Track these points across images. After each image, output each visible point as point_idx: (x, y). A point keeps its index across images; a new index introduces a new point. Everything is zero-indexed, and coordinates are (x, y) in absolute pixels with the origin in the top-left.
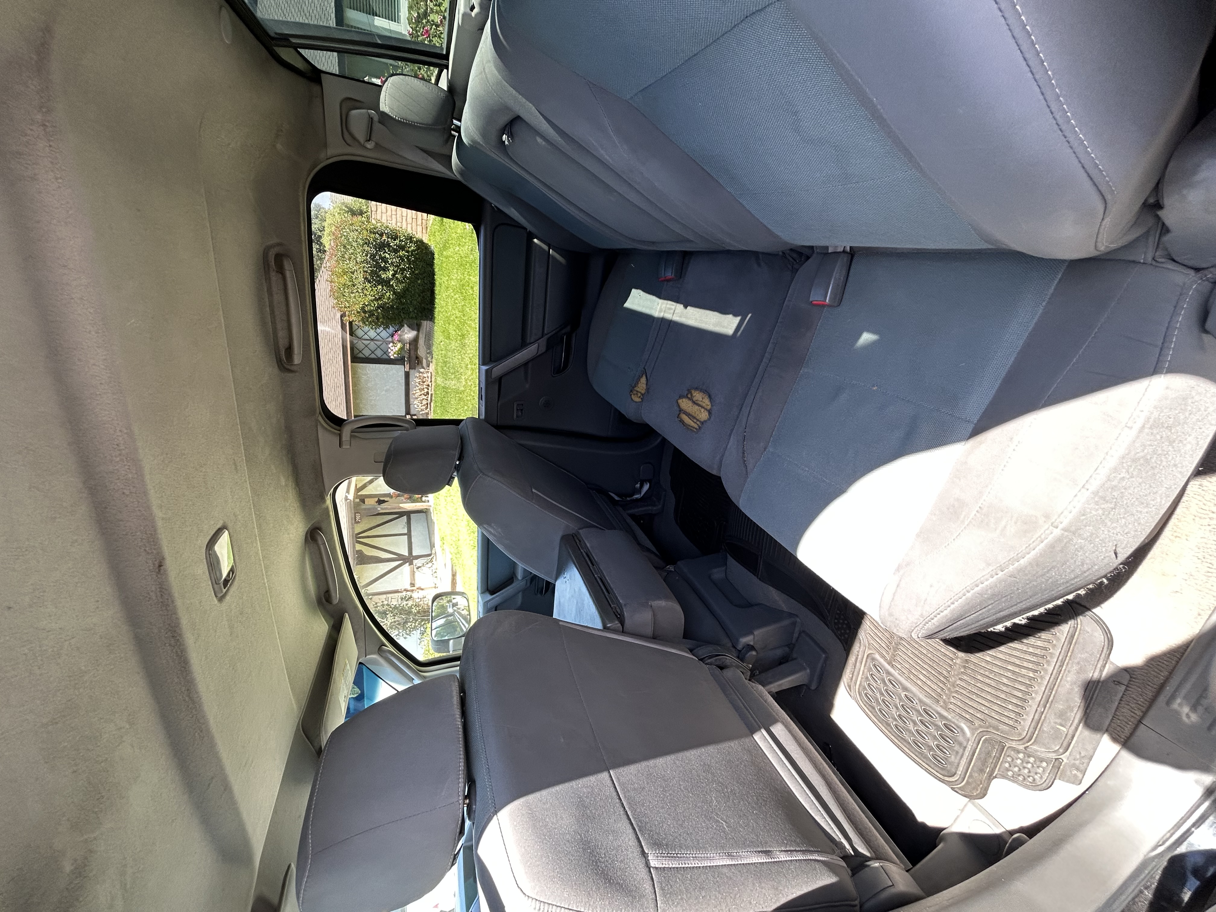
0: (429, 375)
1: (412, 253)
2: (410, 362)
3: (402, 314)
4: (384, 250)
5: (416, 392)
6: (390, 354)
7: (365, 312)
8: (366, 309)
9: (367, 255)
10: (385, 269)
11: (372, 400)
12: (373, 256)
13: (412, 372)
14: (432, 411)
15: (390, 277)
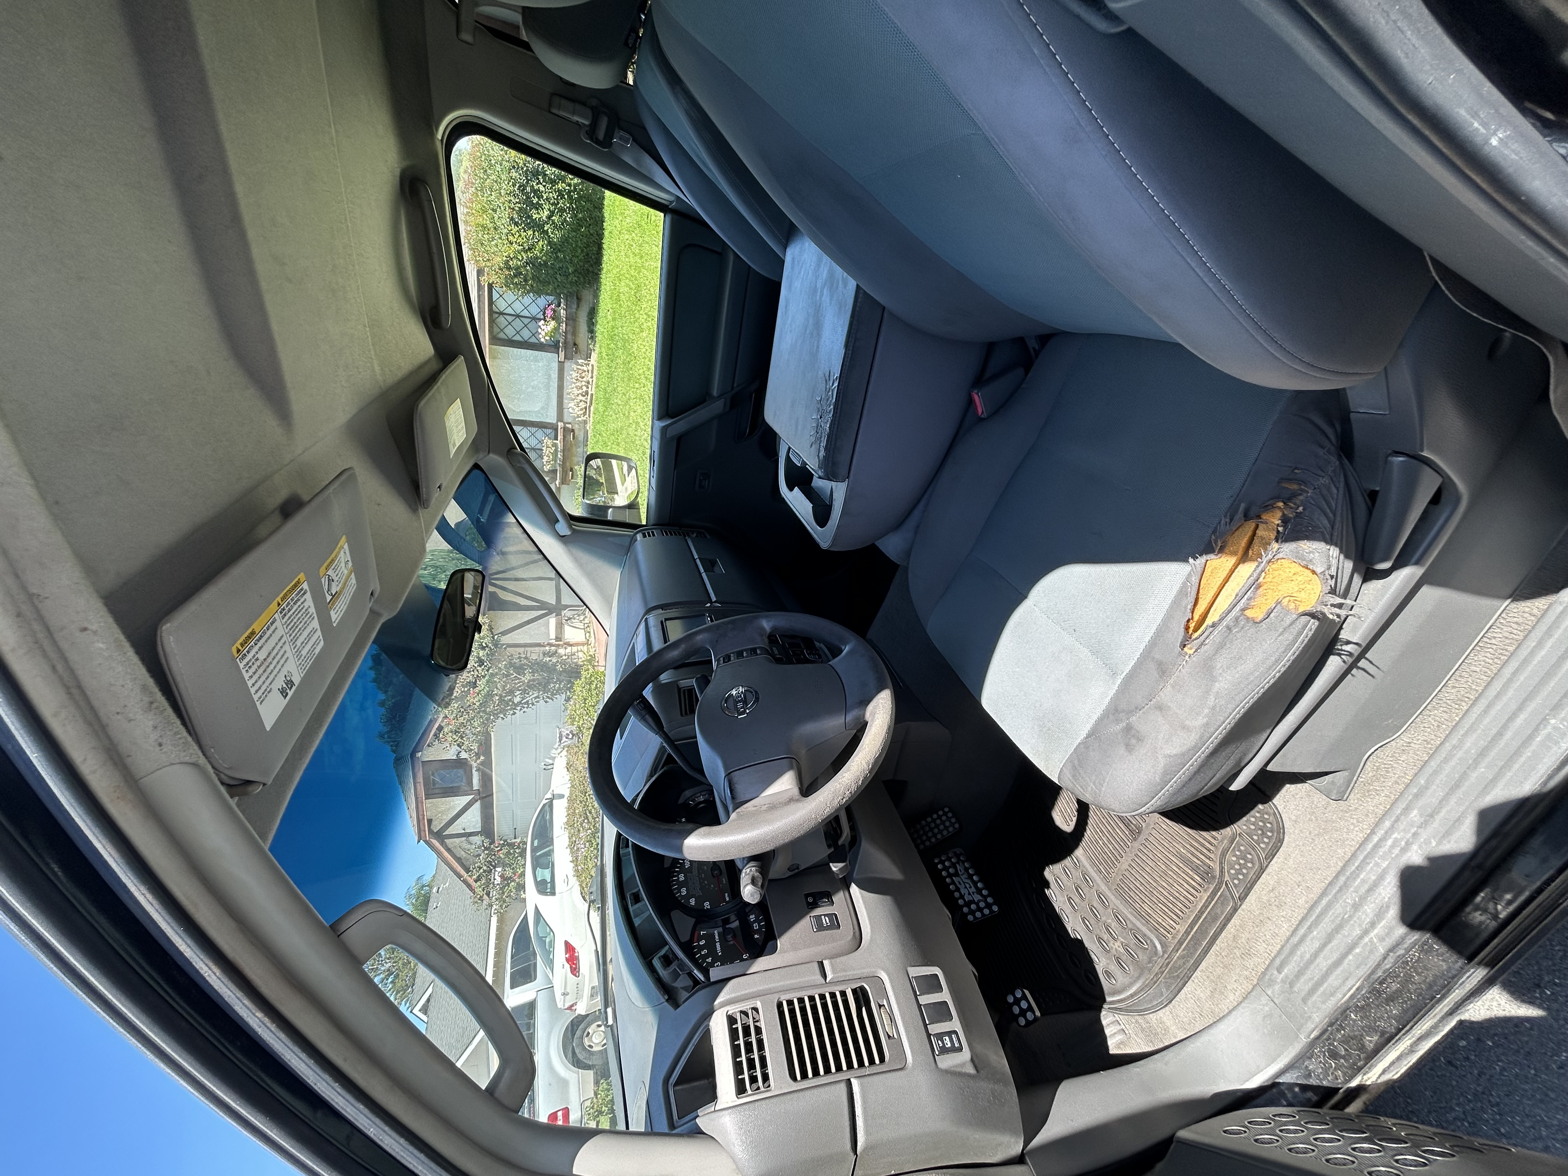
0: (590, 368)
1: (575, 188)
2: (565, 348)
3: (558, 276)
4: (538, 179)
5: (572, 389)
6: (541, 336)
7: (509, 268)
8: (511, 263)
9: (514, 185)
10: (538, 207)
11: (515, 398)
12: (522, 188)
13: (567, 364)
14: (591, 419)
15: (544, 218)
